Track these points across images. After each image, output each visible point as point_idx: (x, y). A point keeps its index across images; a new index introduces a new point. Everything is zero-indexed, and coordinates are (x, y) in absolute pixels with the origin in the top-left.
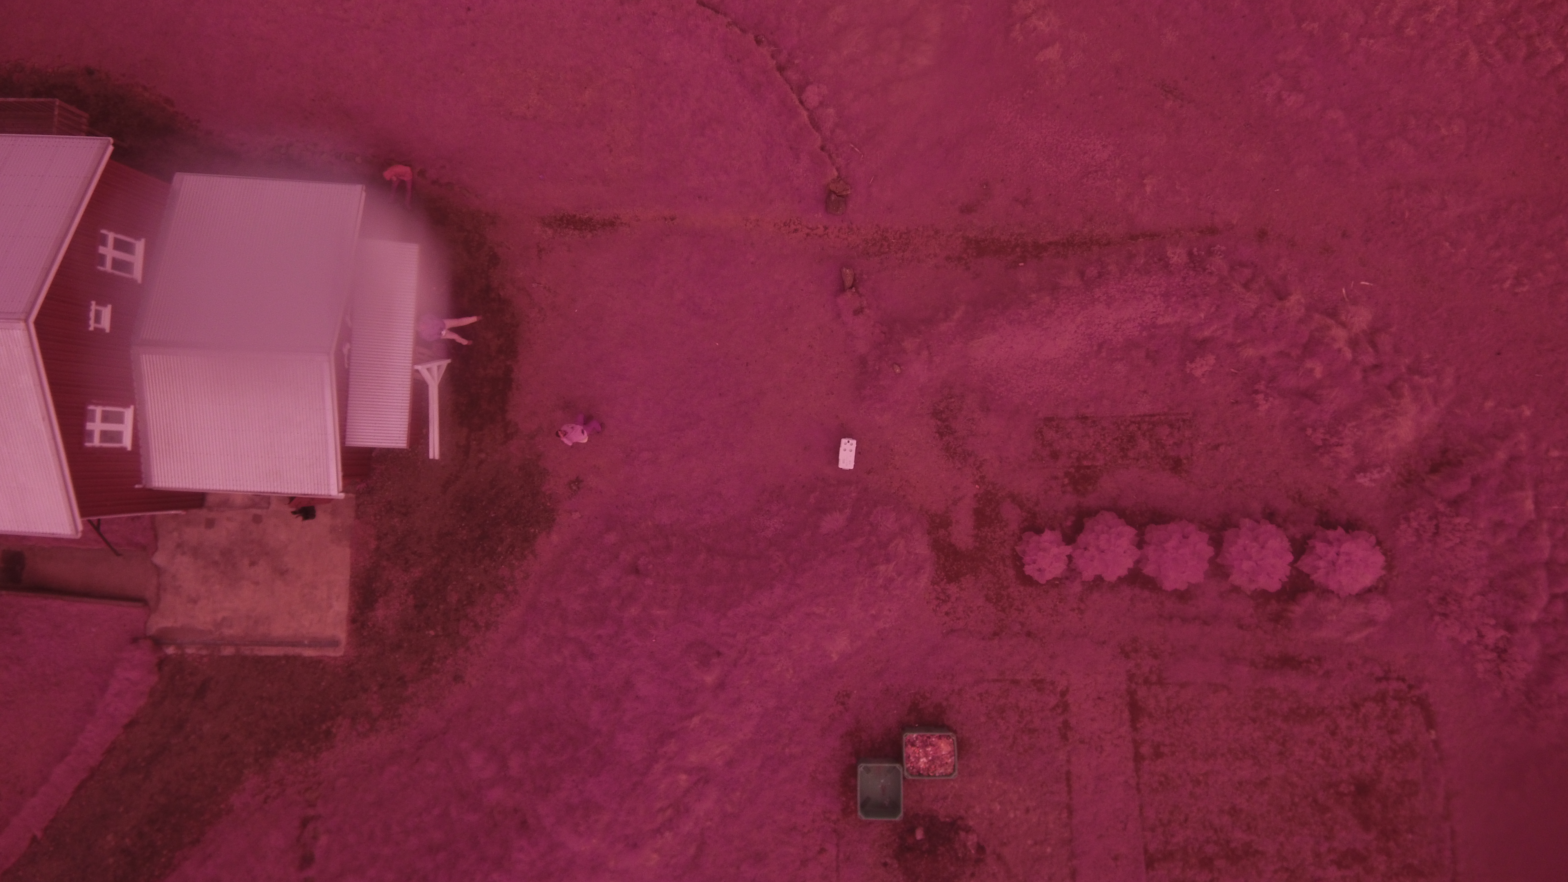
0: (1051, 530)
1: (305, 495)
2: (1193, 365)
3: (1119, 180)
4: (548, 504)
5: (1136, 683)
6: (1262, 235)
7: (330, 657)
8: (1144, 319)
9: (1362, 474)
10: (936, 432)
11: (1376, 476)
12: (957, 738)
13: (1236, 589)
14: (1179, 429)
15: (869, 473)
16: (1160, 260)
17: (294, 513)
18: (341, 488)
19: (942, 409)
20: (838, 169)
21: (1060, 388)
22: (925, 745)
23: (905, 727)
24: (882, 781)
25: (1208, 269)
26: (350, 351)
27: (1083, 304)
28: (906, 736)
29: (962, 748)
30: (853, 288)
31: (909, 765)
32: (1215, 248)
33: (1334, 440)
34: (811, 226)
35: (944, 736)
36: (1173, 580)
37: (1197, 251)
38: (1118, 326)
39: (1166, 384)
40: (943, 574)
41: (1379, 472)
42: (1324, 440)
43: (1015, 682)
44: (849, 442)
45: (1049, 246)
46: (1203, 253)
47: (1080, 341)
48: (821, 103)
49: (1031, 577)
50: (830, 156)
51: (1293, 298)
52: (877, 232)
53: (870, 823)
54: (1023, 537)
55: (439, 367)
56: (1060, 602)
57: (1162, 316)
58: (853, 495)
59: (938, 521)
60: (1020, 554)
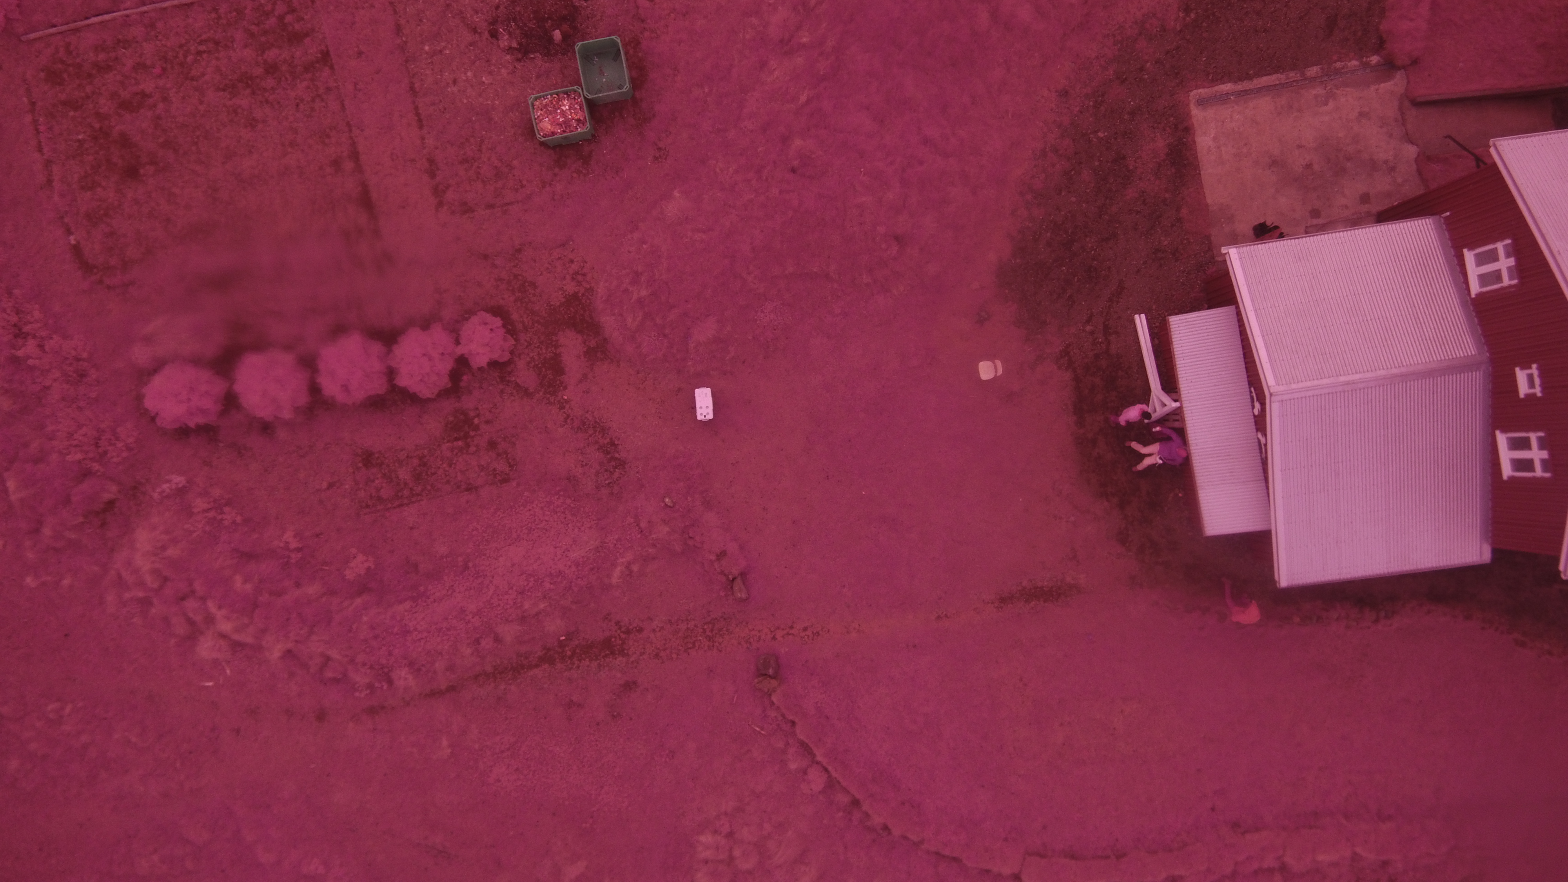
0: (482, 367)
2: (366, 565)
3: (477, 746)
4: (1007, 291)
5: (370, 228)
6: (321, 716)
7: (1203, 88)
8: (425, 604)
9: (180, 486)
11: (166, 487)
12: (537, 139)
13: (288, 348)
14: (371, 497)
15: (679, 390)
16: (419, 670)
17: (1276, 226)
18: (1227, 256)
19: (617, 470)
20: (773, 703)
21: (499, 515)
22: (567, 123)
23: (593, 138)
25: (368, 669)
26: (1252, 406)
27: (488, 607)
28: (588, 128)
29: (529, 130)
30: (731, 579)
31: (579, 99)
32: (365, 693)
33: (211, 514)
34: (790, 637)
35: (549, 136)
36: (353, 342)
38: (450, 592)
39: (392, 541)
40: (583, 301)
41: (163, 491)
42: (222, 513)
43: (490, 206)
44: (706, 416)
45: (538, 663)
46: (377, 685)
47: (487, 568)
48: (805, 773)
49: (493, 316)
50: (783, 716)
51: (277, 653)
52: (720, 644)
53: (606, 34)
54: (509, 355)
56: (460, 296)
57: (406, 611)
58: (690, 363)
59: (599, 354)
60: (509, 337)
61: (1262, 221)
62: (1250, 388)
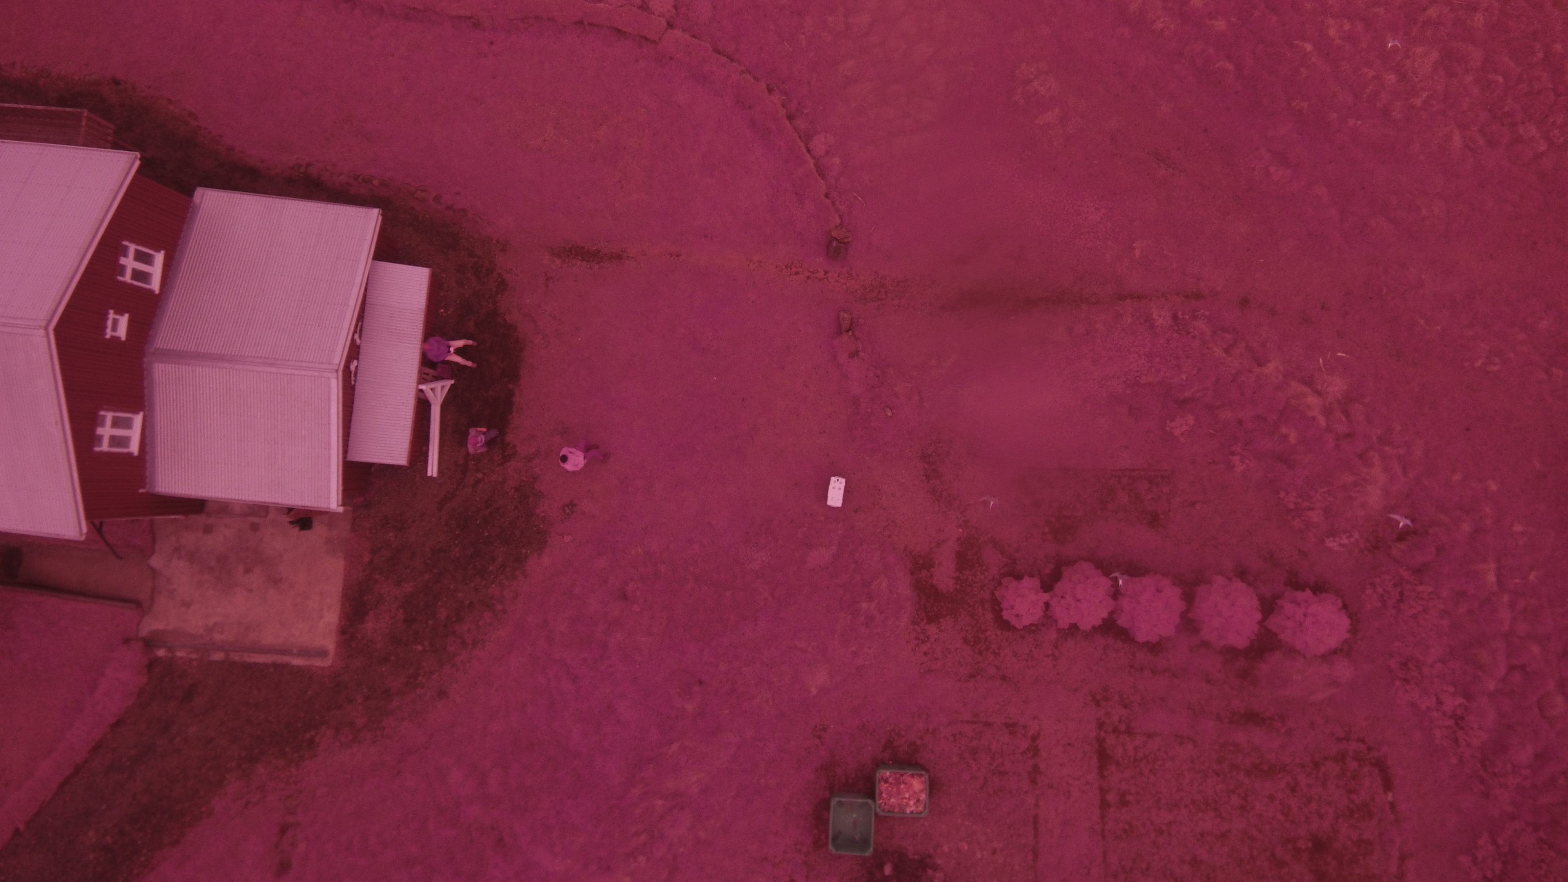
0: (1030, 577)
1: (304, 507)
2: (1174, 424)
3: (1109, 243)
4: (542, 526)
5: (1106, 732)
6: (1244, 302)
7: (317, 667)
8: (1129, 377)
9: (1331, 539)
10: (923, 476)
11: (1345, 541)
12: (929, 777)
13: (1205, 644)
14: (1157, 485)
15: (856, 512)
16: (1146, 321)
17: (291, 523)
18: (340, 503)
19: (930, 453)
20: (841, 217)
21: (1044, 439)
22: (898, 782)
23: (879, 764)
24: (854, 816)
25: (1191, 333)
26: (357, 367)
27: (1070, 359)
28: (880, 772)
29: (934, 787)
30: (850, 331)
31: (881, 801)
32: (1200, 313)
33: (1306, 504)
34: (811, 270)
35: (917, 774)
36: (1144, 633)
37: (1182, 315)
38: (1103, 382)
39: (1146, 441)
40: (923, 614)
41: (1348, 538)
42: (1296, 504)
43: (988, 724)
44: (838, 480)
45: (1039, 301)
46: (1187, 317)
47: (1065, 395)
48: (827, 152)
49: (1009, 622)
50: (833, 203)
51: (1271, 366)
52: (875, 279)
53: (841, 857)
54: (1002, 582)
55: (442, 387)
56: (1035, 648)
57: (1146, 375)
58: (840, 532)
59: (921, 562)
60: (999, 599)
61: (302, 532)
62: (354, 385)
